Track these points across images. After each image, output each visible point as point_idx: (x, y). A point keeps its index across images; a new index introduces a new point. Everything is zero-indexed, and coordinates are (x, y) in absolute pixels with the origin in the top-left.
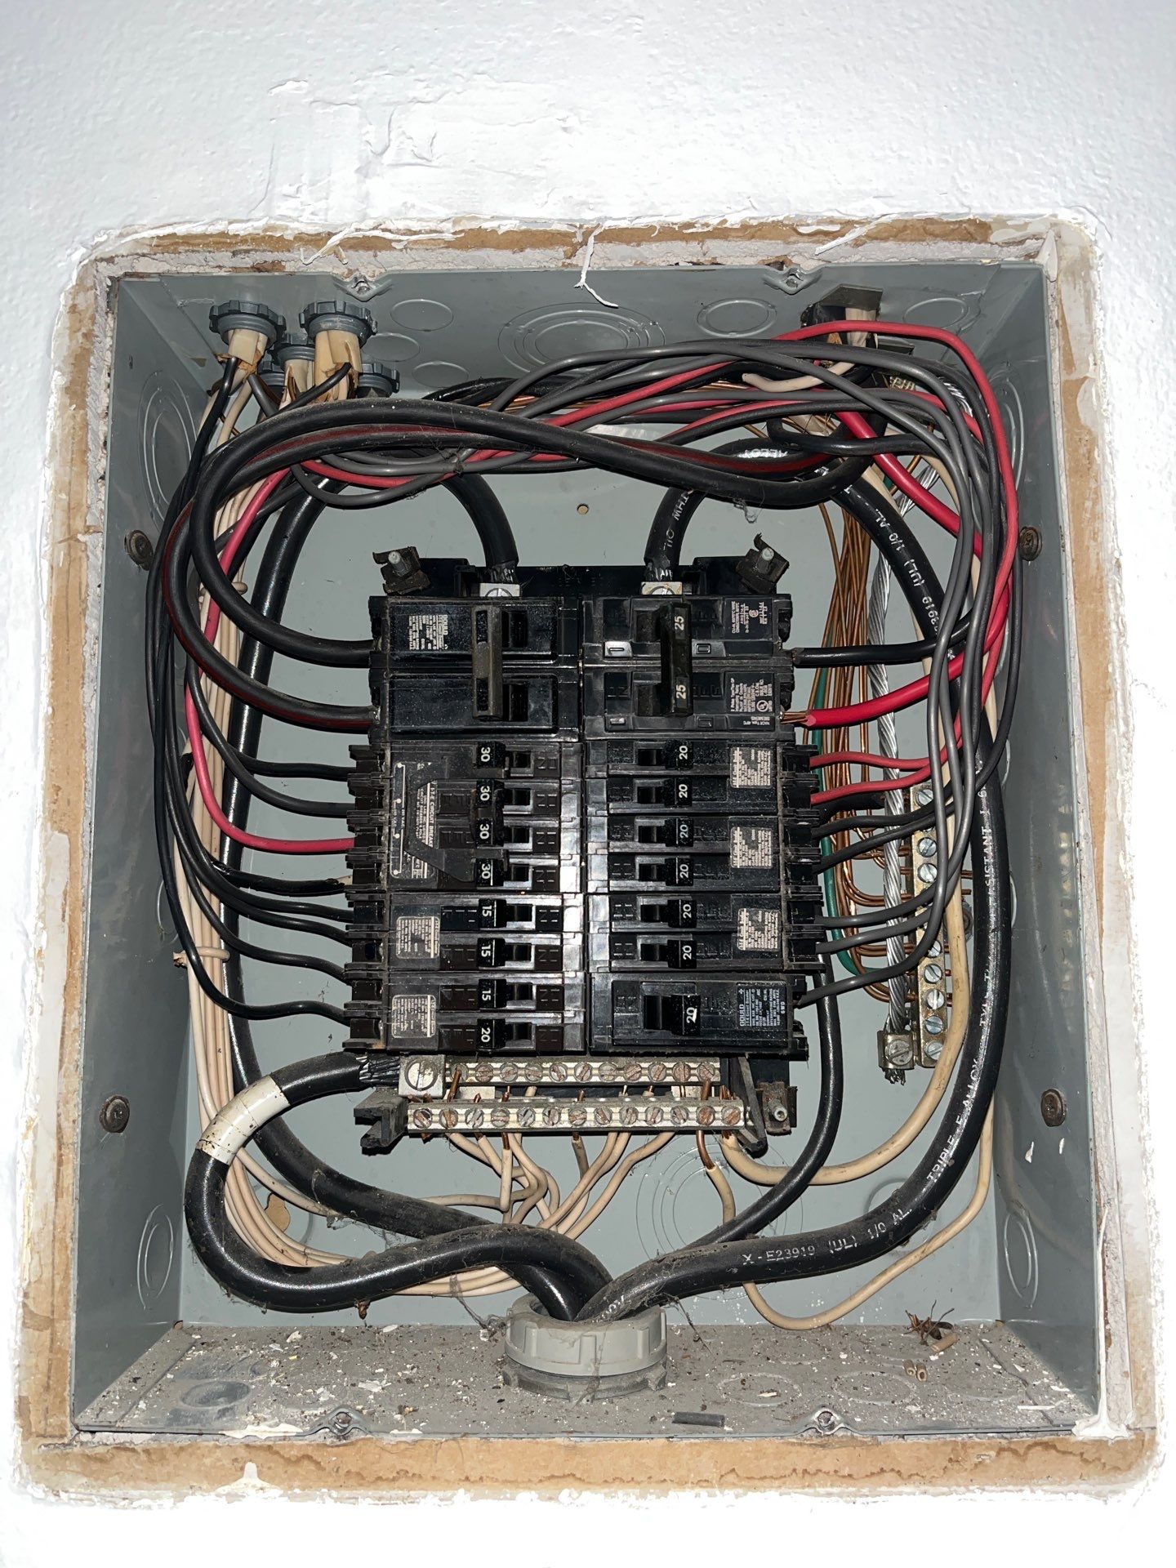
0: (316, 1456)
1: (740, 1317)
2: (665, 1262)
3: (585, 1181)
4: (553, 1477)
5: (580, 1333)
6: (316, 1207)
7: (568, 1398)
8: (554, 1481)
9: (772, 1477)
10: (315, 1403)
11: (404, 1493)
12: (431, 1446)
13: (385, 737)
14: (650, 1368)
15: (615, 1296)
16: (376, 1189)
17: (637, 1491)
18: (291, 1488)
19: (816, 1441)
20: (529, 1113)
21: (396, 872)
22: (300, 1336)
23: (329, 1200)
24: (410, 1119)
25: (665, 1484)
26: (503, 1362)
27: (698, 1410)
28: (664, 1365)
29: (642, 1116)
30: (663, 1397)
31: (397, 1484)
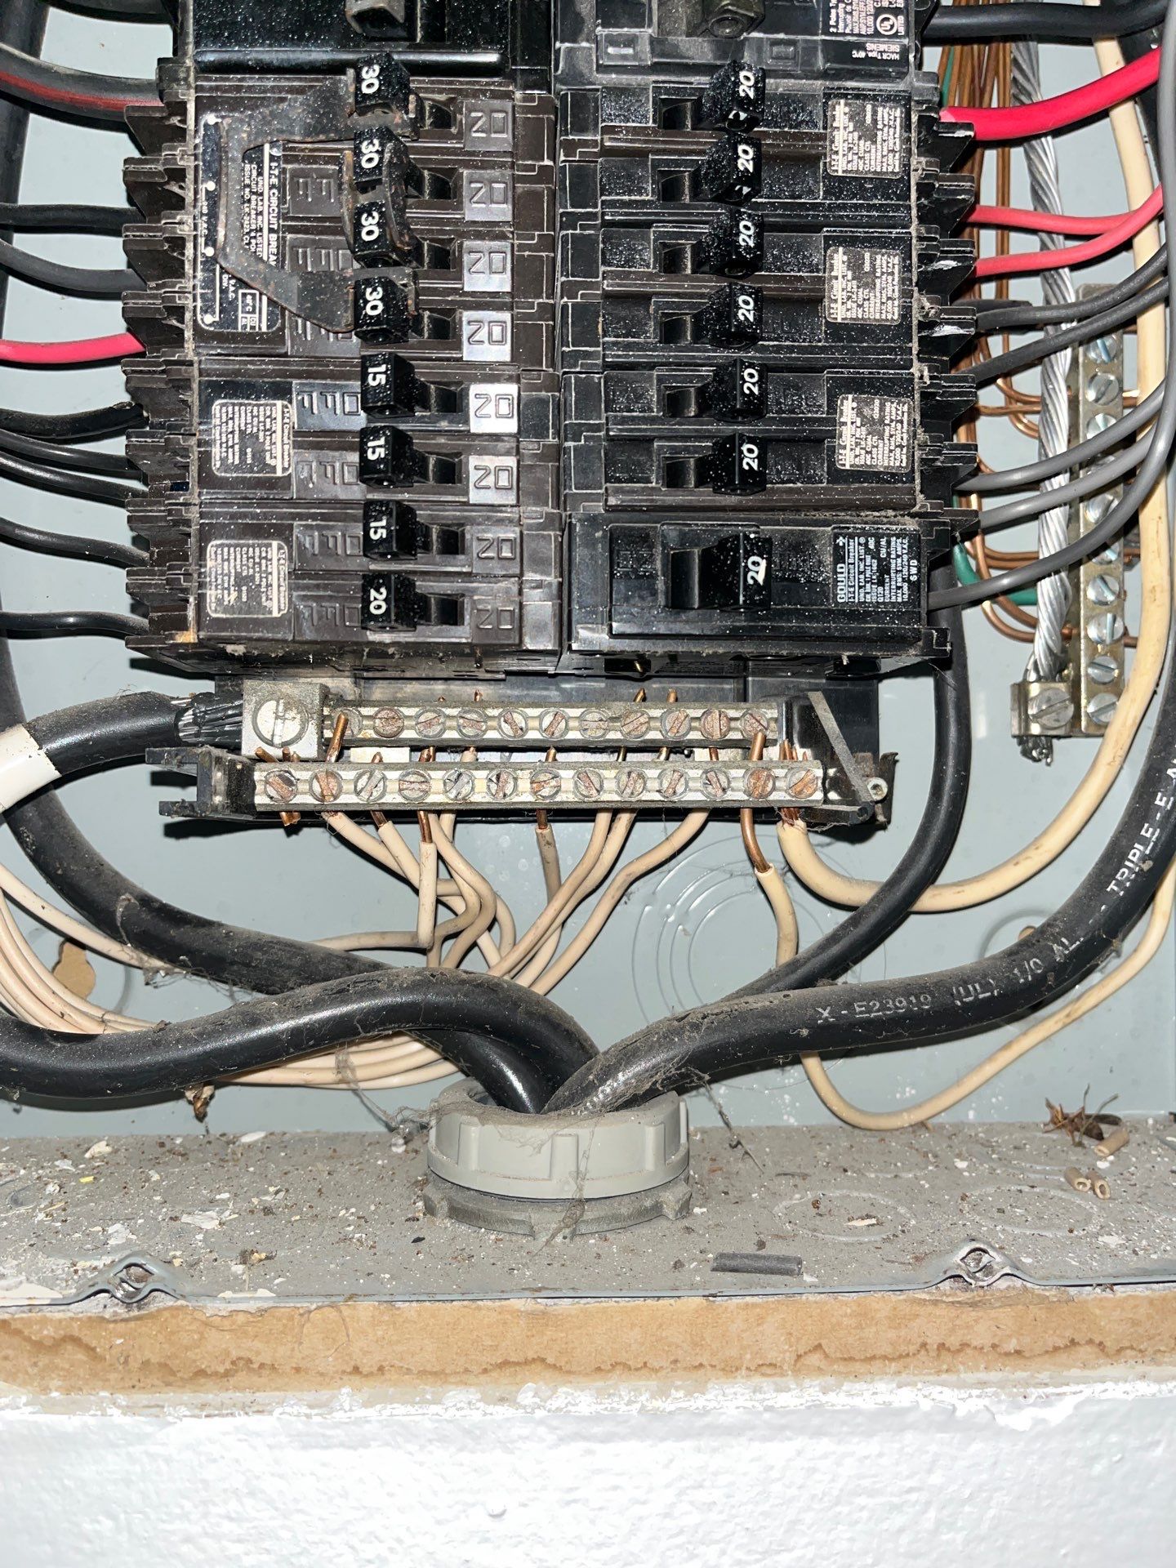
0: (87, 1337)
1: (789, 1114)
2: (689, 1019)
3: (557, 903)
4: (505, 1364)
5: (550, 1131)
6: (126, 952)
7: (532, 1234)
8: (509, 1371)
9: (885, 1357)
10: (101, 1247)
11: (247, 1396)
12: (291, 1318)
13: (186, 79)
14: (665, 1186)
15: (608, 1073)
16: (220, 925)
17: (653, 1384)
18: (46, 1390)
19: (963, 1297)
20: (464, 779)
21: (209, 319)
22: (108, 1149)
23: (147, 942)
24: (259, 788)
25: (702, 1371)
26: (426, 1182)
27: (751, 1249)
28: (687, 1180)
29: (653, 785)
30: (688, 1230)
31: (232, 1381)
